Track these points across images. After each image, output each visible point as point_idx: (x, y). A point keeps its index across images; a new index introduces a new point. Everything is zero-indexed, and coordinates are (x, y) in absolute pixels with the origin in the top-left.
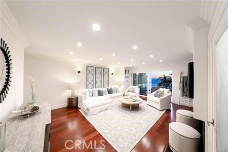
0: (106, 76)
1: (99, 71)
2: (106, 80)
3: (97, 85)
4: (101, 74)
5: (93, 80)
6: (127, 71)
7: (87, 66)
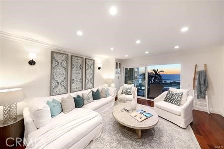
0: (89, 71)
1: (77, 62)
2: (89, 77)
3: (73, 86)
4: (81, 68)
5: (66, 79)
6: (118, 64)
7: (53, 52)
